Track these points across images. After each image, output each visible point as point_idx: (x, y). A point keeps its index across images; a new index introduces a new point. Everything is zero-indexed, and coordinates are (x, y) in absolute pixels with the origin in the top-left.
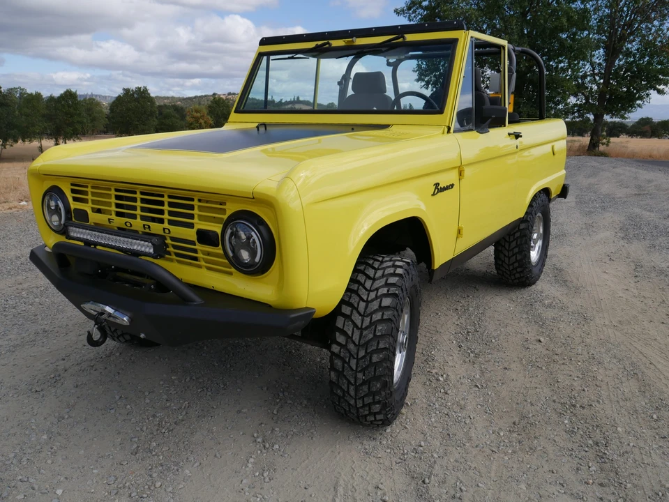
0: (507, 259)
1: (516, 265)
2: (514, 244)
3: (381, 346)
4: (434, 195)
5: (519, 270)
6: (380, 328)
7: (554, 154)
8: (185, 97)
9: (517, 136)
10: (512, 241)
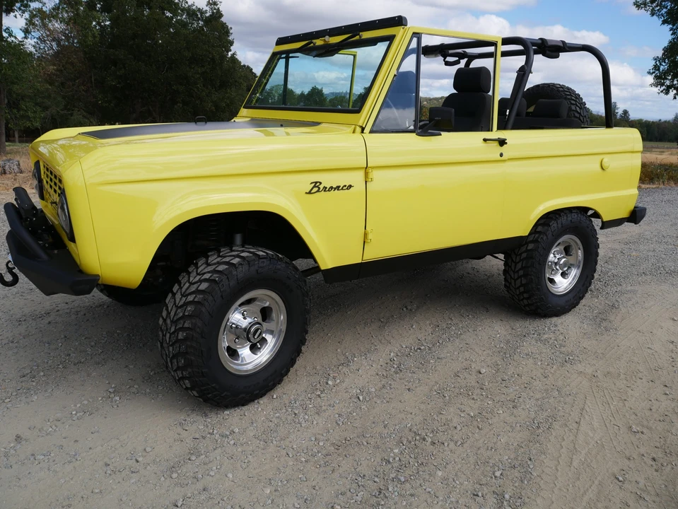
0: (513, 281)
1: (522, 289)
2: (519, 266)
3: (186, 325)
4: (310, 193)
5: (525, 295)
6: (189, 309)
7: (603, 169)
8: (432, 97)
9: (502, 142)
10: (518, 262)
